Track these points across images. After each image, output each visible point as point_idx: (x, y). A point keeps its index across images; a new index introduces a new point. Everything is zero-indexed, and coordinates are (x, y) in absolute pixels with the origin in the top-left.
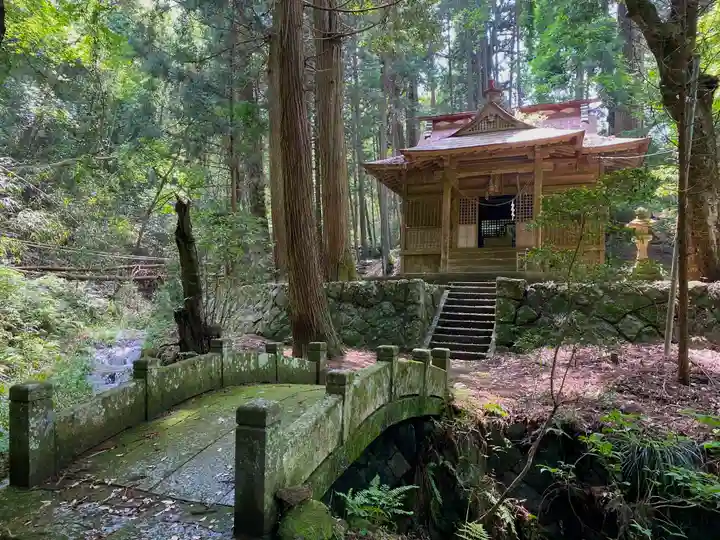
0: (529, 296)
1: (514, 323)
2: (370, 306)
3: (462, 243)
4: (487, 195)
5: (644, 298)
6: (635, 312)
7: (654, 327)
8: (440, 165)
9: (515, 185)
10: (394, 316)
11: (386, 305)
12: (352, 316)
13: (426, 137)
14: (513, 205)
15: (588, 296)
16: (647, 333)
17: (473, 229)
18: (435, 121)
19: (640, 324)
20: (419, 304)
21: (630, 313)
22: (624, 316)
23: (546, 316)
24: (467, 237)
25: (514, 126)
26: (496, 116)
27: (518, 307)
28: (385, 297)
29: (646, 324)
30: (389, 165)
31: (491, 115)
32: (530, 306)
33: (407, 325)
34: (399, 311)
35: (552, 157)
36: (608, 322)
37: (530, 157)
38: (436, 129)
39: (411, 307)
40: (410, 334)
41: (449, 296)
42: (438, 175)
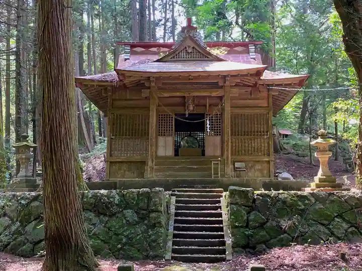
0: (257, 202)
1: (247, 226)
2: (112, 215)
3: (161, 152)
4: (187, 113)
5: (346, 204)
6: (340, 216)
7: (356, 228)
8: (147, 84)
9: (205, 106)
10: (138, 223)
11: (129, 213)
12: (94, 224)
13: (126, 60)
14: (208, 122)
15: (303, 202)
16: (352, 233)
17: (170, 140)
18: (133, 46)
19: (345, 225)
20: (161, 212)
21: (336, 217)
22: (333, 220)
23: (273, 220)
24: (165, 147)
25: (209, 58)
26: (193, 48)
27: (248, 213)
28: (127, 206)
29: (349, 225)
30: (99, 81)
31: (189, 47)
32: (259, 211)
33: (151, 232)
34: (142, 219)
35: (237, 85)
36: (323, 225)
37: (221, 84)
38: (133, 53)
39: (153, 215)
40: (154, 241)
41: (177, 202)
42: (145, 93)
